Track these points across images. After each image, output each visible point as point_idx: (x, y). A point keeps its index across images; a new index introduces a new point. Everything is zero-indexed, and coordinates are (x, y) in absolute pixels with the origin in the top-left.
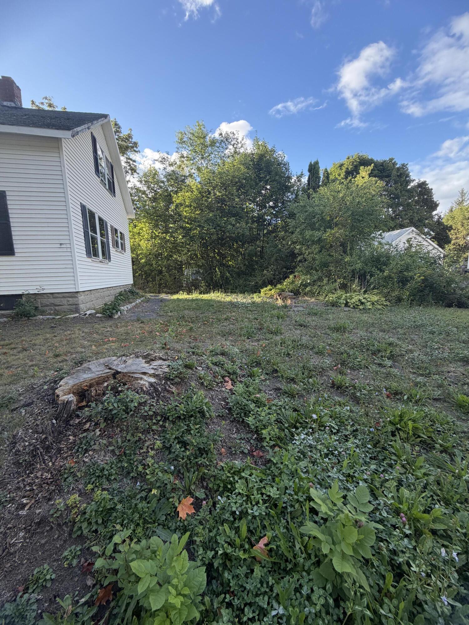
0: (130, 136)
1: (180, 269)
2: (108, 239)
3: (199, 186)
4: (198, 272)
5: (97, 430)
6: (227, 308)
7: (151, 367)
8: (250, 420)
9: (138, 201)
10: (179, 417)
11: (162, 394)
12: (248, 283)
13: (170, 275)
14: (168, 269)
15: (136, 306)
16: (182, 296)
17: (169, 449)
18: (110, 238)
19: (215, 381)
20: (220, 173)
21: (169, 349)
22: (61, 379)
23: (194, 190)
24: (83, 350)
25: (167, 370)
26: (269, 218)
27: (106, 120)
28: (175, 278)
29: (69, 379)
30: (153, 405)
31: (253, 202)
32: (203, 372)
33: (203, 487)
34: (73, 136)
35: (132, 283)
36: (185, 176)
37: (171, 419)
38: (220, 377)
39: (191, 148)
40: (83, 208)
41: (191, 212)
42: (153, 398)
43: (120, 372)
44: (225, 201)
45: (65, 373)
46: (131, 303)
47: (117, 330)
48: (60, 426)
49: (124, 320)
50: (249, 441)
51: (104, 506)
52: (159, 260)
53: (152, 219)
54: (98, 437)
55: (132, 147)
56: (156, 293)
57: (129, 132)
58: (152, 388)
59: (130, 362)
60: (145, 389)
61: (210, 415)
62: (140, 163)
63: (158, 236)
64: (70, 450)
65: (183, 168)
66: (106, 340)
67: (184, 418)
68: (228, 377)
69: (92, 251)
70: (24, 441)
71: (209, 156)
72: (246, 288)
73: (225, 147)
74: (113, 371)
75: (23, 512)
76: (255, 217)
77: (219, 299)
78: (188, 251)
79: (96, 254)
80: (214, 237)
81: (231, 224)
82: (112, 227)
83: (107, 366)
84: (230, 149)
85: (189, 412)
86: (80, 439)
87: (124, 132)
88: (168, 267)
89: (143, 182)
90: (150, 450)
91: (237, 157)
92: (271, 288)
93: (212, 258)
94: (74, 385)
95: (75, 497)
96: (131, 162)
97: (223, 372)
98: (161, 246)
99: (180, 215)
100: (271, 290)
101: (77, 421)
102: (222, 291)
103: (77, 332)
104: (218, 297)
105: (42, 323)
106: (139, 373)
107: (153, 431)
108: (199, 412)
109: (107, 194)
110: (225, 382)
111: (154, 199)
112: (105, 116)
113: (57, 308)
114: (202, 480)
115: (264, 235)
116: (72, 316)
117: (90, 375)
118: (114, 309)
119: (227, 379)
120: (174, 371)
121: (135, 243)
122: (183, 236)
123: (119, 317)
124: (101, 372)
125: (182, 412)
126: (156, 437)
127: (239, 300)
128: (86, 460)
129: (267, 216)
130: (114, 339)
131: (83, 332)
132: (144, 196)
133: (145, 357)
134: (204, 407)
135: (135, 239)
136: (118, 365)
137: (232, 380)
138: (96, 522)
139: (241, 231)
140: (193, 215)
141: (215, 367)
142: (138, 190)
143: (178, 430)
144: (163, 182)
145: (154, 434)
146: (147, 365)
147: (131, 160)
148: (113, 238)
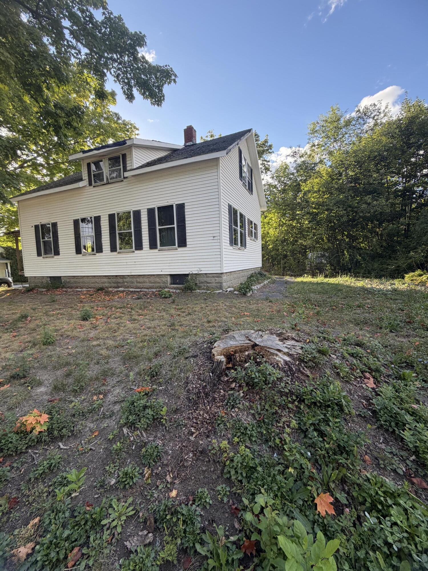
0: (266, 141)
1: (304, 254)
2: (245, 230)
3: (329, 170)
4: (323, 256)
5: (241, 392)
6: (359, 294)
7: (285, 345)
8: (407, 435)
9: (269, 195)
10: (315, 403)
11: (296, 374)
12: (386, 266)
13: (294, 259)
14: (293, 253)
15: (264, 287)
16: (307, 279)
17: (305, 432)
18: (247, 229)
19: (353, 375)
20: (355, 152)
21: (299, 330)
22: (215, 342)
23: (324, 175)
24: (226, 320)
25: (300, 351)
26: (421, 188)
27: (250, 134)
28: (299, 262)
29: (220, 343)
30: (288, 383)
31: (398, 174)
32: (337, 361)
33: (344, 490)
34: (227, 154)
35: (261, 266)
36: (315, 164)
37: (306, 402)
38: (358, 371)
39: (323, 135)
40: (230, 206)
41: (319, 198)
42: (288, 376)
43: (258, 345)
44: (359, 179)
45: (218, 338)
46: (260, 283)
47: (251, 307)
48: (214, 379)
49: (255, 298)
50: (404, 461)
51: (248, 462)
52: (285, 245)
53: (280, 209)
54: (242, 398)
55: (268, 150)
56: (280, 275)
57: (266, 138)
58: (287, 366)
59: (265, 337)
60: (280, 365)
61: (349, 412)
62: (273, 162)
63: (285, 224)
64: (222, 401)
65: (313, 157)
66: (242, 314)
67: (320, 406)
68: (369, 373)
69: (233, 242)
70: (193, 383)
71: (343, 137)
72: (383, 273)
73: (363, 122)
74: (253, 343)
75: (192, 438)
76: (399, 191)
77: (347, 283)
78: (314, 235)
79: (236, 244)
80: (345, 219)
81: (366, 203)
82: (248, 220)
83: (248, 337)
84: (371, 122)
85: (325, 401)
86: (229, 395)
87: (262, 140)
88: (293, 252)
89: (275, 178)
90: (286, 426)
91: (378, 128)
92: (422, 273)
93: (340, 241)
94: (224, 349)
95: (224, 444)
96: (266, 163)
97: (362, 366)
98: (287, 232)
99: (307, 202)
100: (420, 275)
101: (226, 379)
102: (351, 276)
103: (222, 304)
104: (347, 281)
105: (199, 295)
106: (275, 349)
107: (288, 408)
108: (336, 404)
109: (247, 192)
110: (365, 378)
111: (284, 191)
112: (249, 131)
113: (208, 284)
114: (342, 481)
115: (412, 210)
116: (218, 292)
117: (235, 343)
118: (247, 288)
119: (367, 375)
120: (308, 354)
121: (265, 232)
122: (310, 222)
123: (251, 295)
124: (243, 342)
125: (318, 399)
126: (291, 415)
127: (373, 286)
128: (233, 415)
129: (418, 187)
130: (248, 314)
131: (225, 305)
132: (274, 190)
133: (279, 335)
134: (343, 400)
135: (265, 228)
136: (256, 338)
137: (374, 378)
138: (241, 473)
139: (379, 209)
140: (321, 199)
141: (351, 358)
142: (270, 185)
143: (314, 416)
144: (293, 174)
145: (290, 412)
146: (281, 343)
147: (266, 161)
148: (249, 229)
